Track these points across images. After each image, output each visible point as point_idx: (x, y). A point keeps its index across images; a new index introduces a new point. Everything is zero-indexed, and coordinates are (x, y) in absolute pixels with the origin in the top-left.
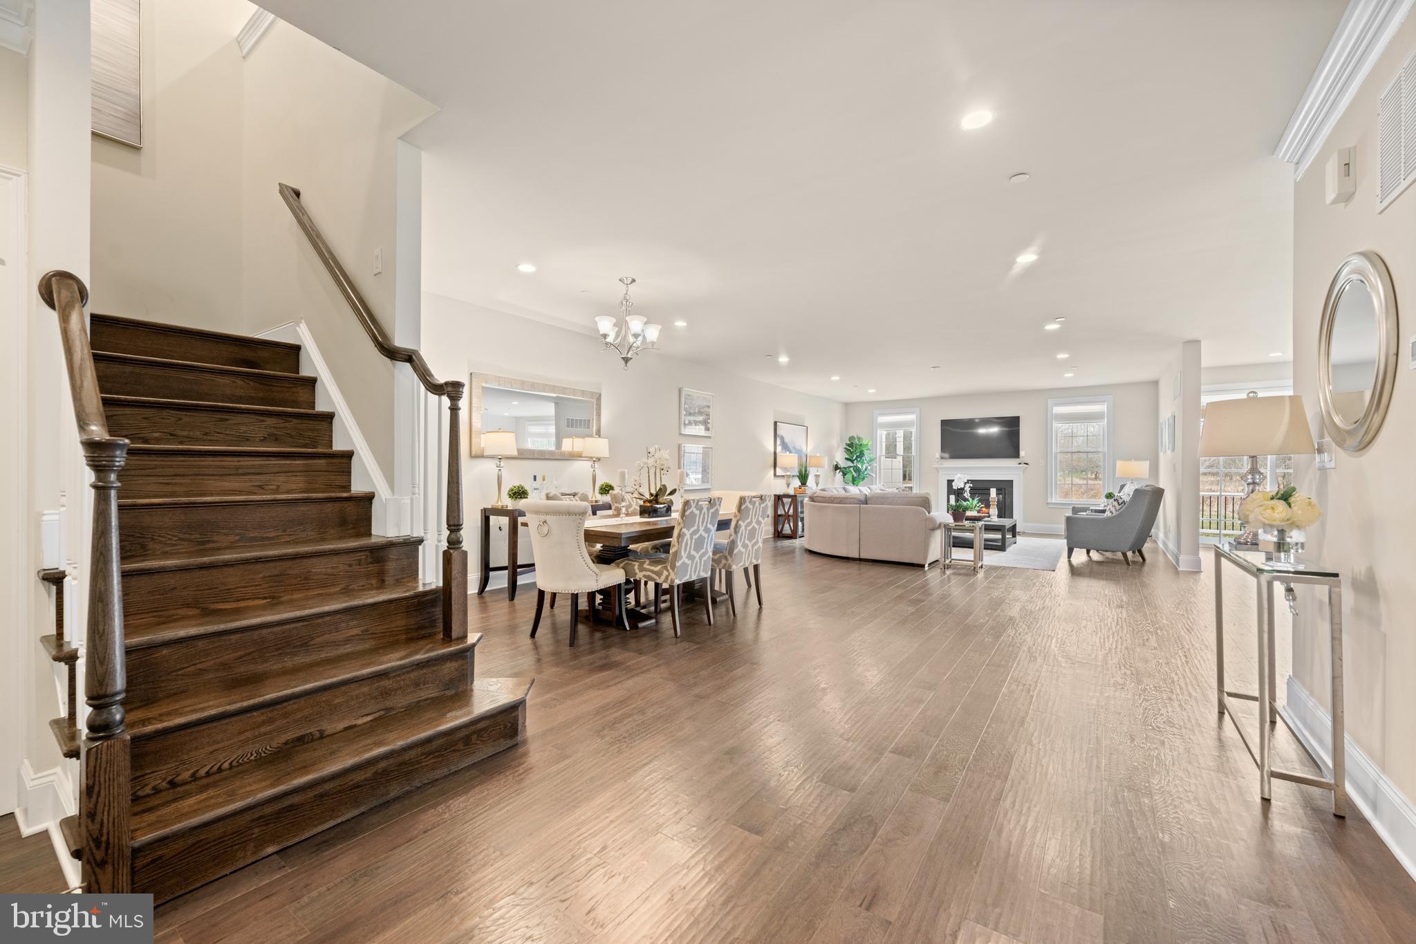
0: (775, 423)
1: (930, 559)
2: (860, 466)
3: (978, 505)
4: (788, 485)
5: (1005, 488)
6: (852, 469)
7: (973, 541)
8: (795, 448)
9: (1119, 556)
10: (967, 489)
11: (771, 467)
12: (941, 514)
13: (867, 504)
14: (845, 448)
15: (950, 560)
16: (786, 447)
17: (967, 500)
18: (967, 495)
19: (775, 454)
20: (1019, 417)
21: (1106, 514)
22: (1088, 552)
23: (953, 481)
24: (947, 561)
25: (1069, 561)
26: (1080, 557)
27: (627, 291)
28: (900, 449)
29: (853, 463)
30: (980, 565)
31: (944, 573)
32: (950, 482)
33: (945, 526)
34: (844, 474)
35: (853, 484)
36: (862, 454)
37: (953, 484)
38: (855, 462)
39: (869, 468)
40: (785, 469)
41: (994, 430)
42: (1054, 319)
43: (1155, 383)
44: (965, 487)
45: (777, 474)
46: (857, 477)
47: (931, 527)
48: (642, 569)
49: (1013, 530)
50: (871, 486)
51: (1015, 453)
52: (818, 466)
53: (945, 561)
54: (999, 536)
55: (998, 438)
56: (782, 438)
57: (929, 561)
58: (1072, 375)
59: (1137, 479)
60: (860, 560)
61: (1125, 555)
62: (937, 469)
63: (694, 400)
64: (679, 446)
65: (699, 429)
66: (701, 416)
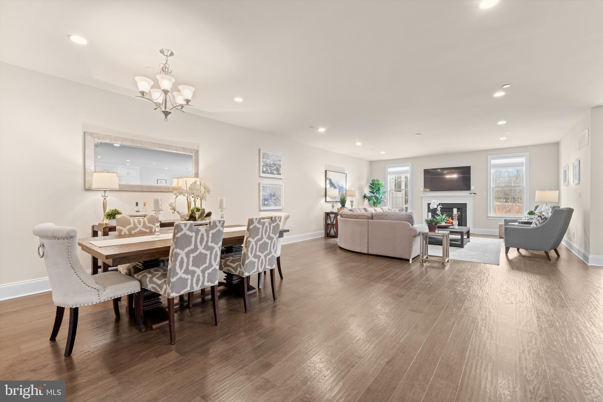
0: (326, 171)
1: (413, 255)
2: (378, 196)
3: (446, 219)
4: (333, 207)
5: (462, 208)
6: (373, 198)
7: (442, 241)
8: (339, 186)
9: (542, 253)
10: (439, 209)
11: (323, 196)
12: (421, 226)
13: (373, 219)
14: (369, 186)
15: (426, 256)
16: (332, 184)
17: (439, 215)
18: (439, 212)
19: (326, 189)
20: (470, 166)
21: (532, 225)
22: (518, 250)
23: (430, 204)
24: (425, 257)
25: (507, 256)
26: (513, 253)
27: (167, 61)
28: (403, 187)
29: (374, 194)
30: (446, 261)
31: (422, 265)
32: (429, 204)
33: (423, 234)
34: (369, 200)
35: (374, 206)
36: (379, 189)
37: (431, 206)
38: (375, 193)
39: (383, 197)
40: (332, 198)
41: (455, 176)
42: (501, 87)
43: (557, 144)
44: (437, 208)
45: (327, 201)
46: (376, 202)
47: (413, 234)
48: (151, 281)
49: (468, 234)
50: (382, 207)
51: (468, 188)
52: (352, 196)
53: (423, 258)
54: (459, 237)
55: (457, 180)
56: (330, 180)
57: (412, 256)
58: (505, 138)
59: (550, 202)
60: (368, 254)
61: (547, 253)
62: (422, 197)
63: (269, 156)
64: (259, 184)
65: (274, 174)
66: (275, 166)
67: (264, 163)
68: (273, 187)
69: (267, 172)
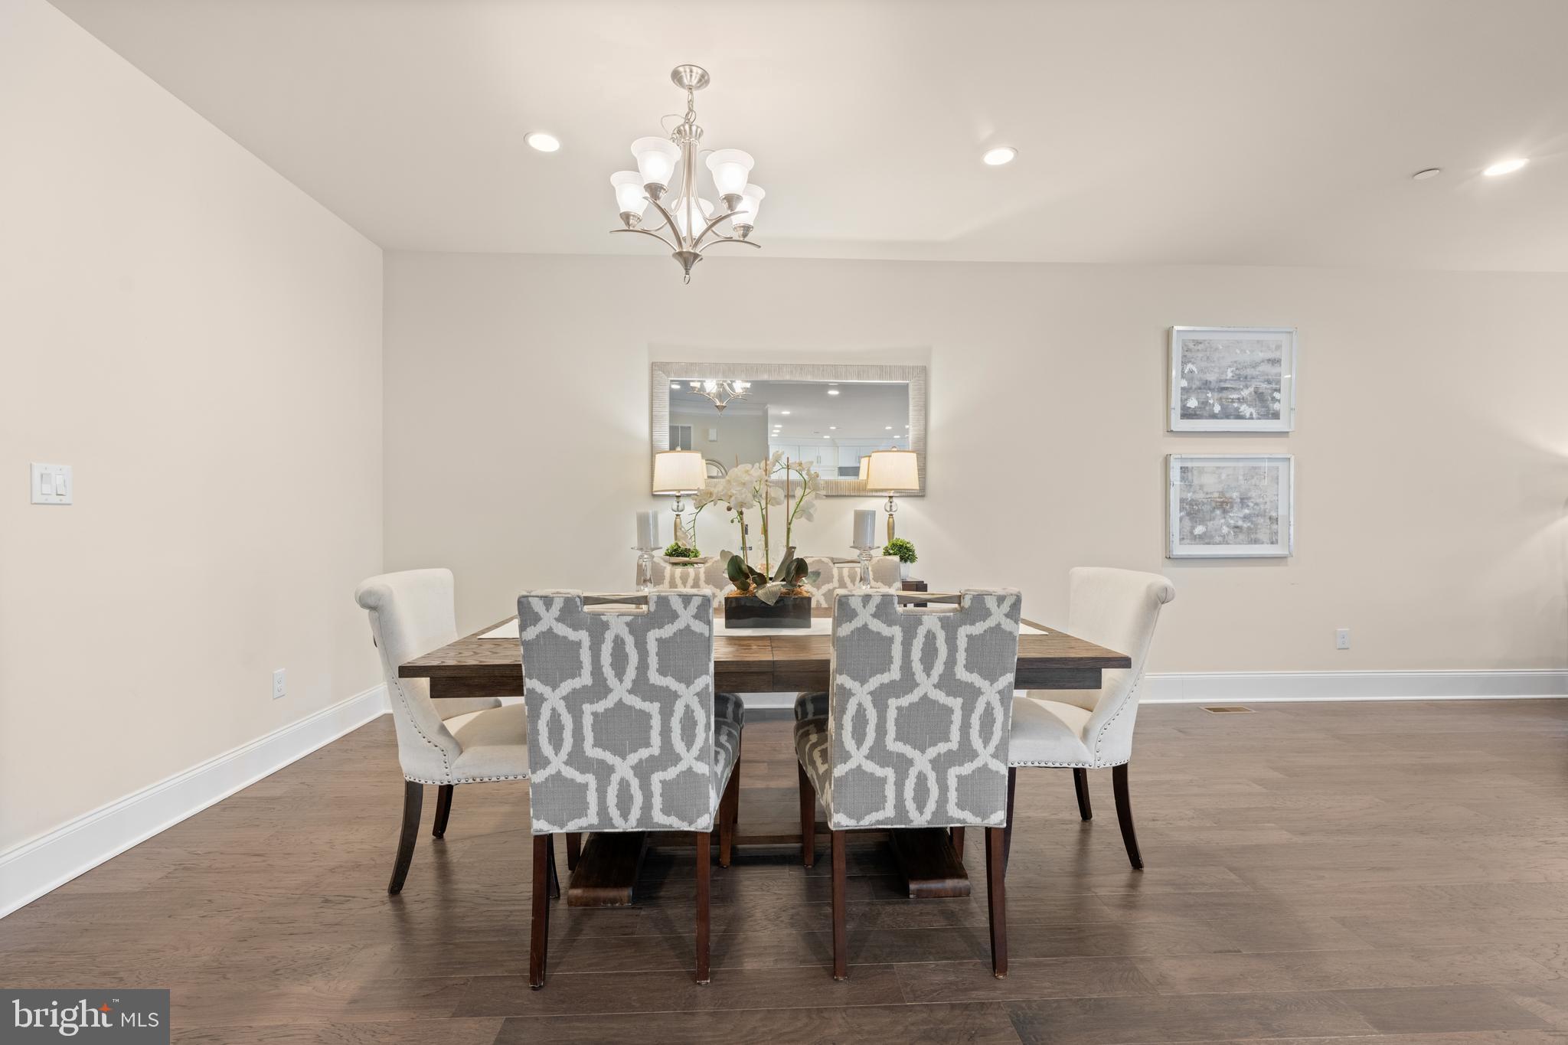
27: (691, 103)
63: (1217, 349)
64: (1167, 460)
65: (1239, 417)
66: (1247, 387)
67: (1190, 380)
68: (1234, 468)
69: (1206, 414)
